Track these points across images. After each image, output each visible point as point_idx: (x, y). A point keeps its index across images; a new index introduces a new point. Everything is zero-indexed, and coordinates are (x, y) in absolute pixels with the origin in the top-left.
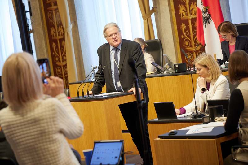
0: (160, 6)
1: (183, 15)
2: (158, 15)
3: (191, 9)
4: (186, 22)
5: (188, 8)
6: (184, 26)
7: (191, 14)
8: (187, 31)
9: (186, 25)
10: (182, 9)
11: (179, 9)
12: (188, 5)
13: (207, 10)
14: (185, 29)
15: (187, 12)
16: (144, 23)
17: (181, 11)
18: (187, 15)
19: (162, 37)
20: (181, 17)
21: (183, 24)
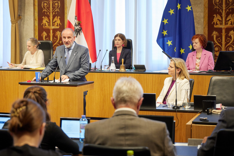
0: (26, 15)
1: (45, 25)
2: (22, 22)
3: (54, 21)
4: (48, 31)
5: (51, 20)
6: (45, 34)
7: (53, 25)
8: (48, 38)
9: (47, 33)
10: (45, 20)
11: (43, 20)
12: (51, 18)
13: (79, 24)
14: (46, 36)
15: (50, 23)
16: (12, 26)
17: (44, 22)
18: (49, 25)
19: (23, 40)
20: (44, 26)
21: (44, 32)
